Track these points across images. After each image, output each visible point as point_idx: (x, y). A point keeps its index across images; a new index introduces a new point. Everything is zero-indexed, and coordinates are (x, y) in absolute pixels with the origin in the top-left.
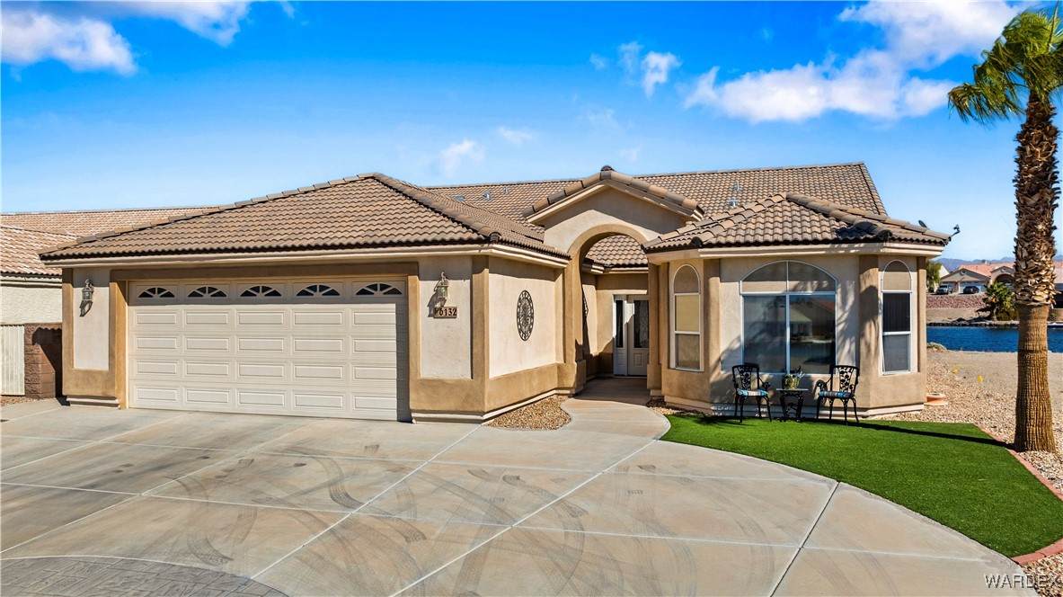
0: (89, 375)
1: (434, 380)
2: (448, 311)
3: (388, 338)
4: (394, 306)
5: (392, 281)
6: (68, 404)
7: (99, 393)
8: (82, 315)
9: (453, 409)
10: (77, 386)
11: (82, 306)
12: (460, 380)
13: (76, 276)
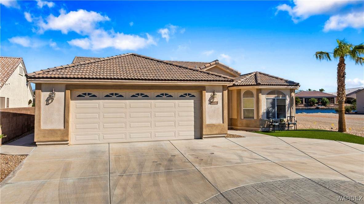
0: (53, 132)
1: (211, 124)
2: (215, 103)
3: (191, 111)
4: (193, 101)
5: (193, 92)
6: (36, 145)
7: (59, 139)
8: (46, 105)
9: (217, 133)
10: (44, 137)
11: (47, 100)
12: (220, 124)
13: (43, 87)
